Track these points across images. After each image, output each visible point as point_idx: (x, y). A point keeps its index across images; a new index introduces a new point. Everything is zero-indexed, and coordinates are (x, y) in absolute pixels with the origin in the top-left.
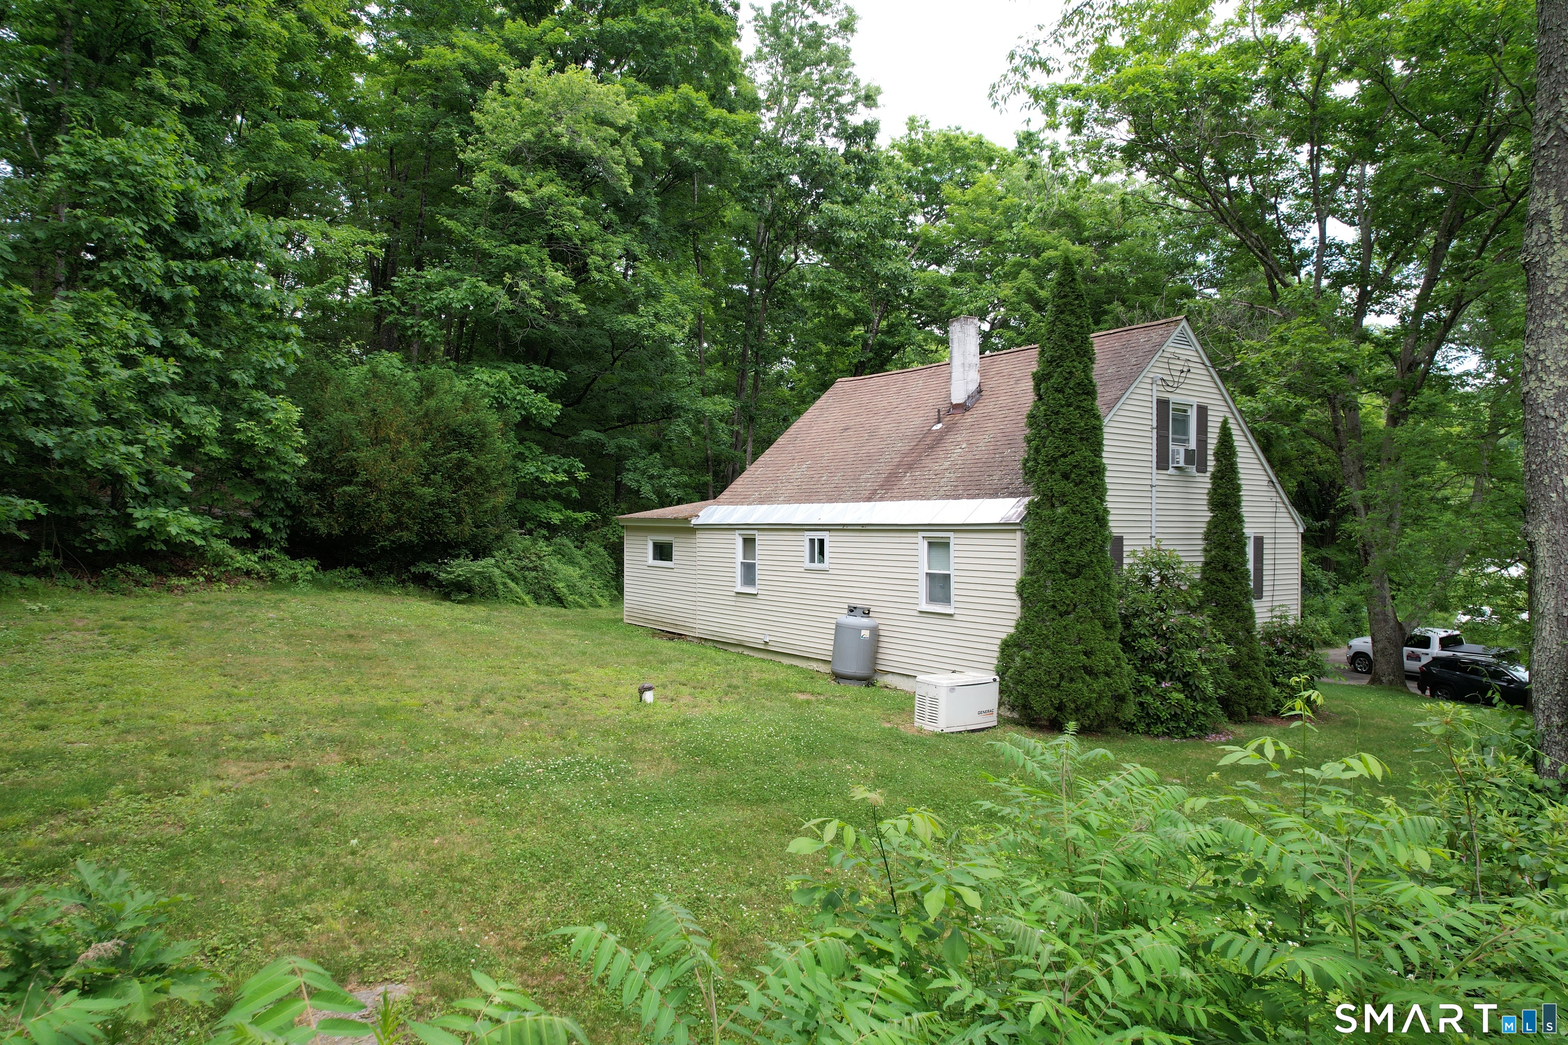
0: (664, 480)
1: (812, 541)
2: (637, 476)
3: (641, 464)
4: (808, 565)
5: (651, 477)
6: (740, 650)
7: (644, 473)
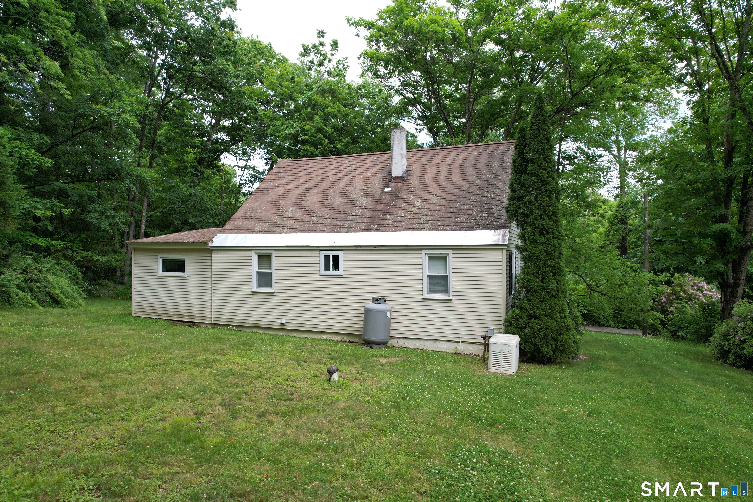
0: (117, 220)
1: (327, 258)
2: (97, 216)
3: (100, 208)
4: (323, 272)
5: (108, 217)
6: (255, 330)
7: (102, 213)
